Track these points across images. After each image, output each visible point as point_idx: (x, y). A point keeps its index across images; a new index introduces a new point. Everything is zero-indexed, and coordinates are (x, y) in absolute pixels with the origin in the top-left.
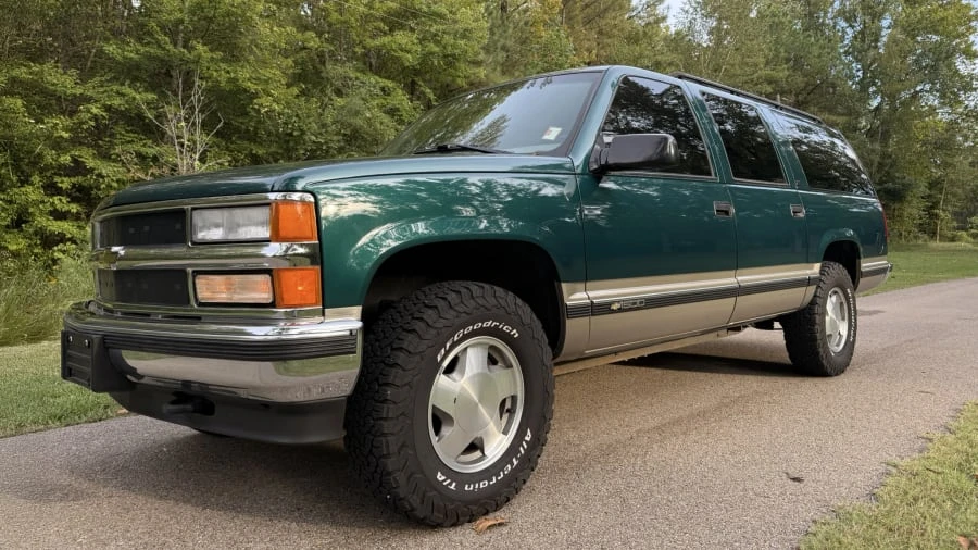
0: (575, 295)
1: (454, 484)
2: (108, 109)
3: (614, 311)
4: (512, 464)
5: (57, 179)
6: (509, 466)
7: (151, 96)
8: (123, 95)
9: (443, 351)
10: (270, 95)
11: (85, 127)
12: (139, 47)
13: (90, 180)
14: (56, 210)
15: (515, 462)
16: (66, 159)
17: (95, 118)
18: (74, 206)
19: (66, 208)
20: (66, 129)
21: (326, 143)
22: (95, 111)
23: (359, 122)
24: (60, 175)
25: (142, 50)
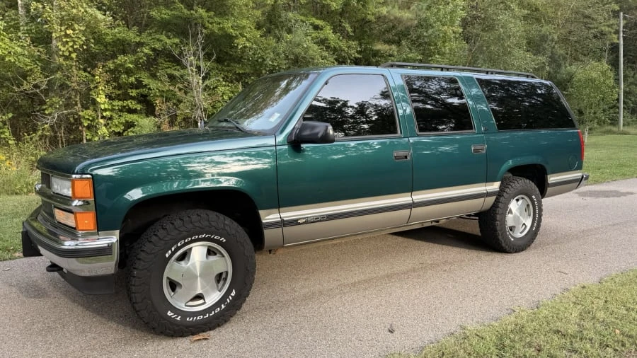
0: (269, 217)
1: (179, 317)
2: (154, 50)
3: (300, 224)
4: (221, 308)
5: (130, 91)
6: (219, 309)
7: (177, 40)
8: (161, 41)
9: (170, 252)
10: (244, 36)
11: (141, 61)
12: (168, 11)
13: (145, 91)
14: (130, 108)
15: (223, 307)
16: (132, 79)
17: (146, 55)
18: (139, 105)
19: (135, 107)
20: (131, 63)
21: (278, 65)
22: (146, 51)
23: (297, 50)
24: (131, 89)
25: (170, 13)
